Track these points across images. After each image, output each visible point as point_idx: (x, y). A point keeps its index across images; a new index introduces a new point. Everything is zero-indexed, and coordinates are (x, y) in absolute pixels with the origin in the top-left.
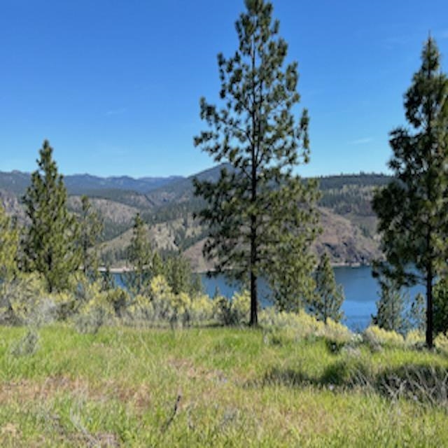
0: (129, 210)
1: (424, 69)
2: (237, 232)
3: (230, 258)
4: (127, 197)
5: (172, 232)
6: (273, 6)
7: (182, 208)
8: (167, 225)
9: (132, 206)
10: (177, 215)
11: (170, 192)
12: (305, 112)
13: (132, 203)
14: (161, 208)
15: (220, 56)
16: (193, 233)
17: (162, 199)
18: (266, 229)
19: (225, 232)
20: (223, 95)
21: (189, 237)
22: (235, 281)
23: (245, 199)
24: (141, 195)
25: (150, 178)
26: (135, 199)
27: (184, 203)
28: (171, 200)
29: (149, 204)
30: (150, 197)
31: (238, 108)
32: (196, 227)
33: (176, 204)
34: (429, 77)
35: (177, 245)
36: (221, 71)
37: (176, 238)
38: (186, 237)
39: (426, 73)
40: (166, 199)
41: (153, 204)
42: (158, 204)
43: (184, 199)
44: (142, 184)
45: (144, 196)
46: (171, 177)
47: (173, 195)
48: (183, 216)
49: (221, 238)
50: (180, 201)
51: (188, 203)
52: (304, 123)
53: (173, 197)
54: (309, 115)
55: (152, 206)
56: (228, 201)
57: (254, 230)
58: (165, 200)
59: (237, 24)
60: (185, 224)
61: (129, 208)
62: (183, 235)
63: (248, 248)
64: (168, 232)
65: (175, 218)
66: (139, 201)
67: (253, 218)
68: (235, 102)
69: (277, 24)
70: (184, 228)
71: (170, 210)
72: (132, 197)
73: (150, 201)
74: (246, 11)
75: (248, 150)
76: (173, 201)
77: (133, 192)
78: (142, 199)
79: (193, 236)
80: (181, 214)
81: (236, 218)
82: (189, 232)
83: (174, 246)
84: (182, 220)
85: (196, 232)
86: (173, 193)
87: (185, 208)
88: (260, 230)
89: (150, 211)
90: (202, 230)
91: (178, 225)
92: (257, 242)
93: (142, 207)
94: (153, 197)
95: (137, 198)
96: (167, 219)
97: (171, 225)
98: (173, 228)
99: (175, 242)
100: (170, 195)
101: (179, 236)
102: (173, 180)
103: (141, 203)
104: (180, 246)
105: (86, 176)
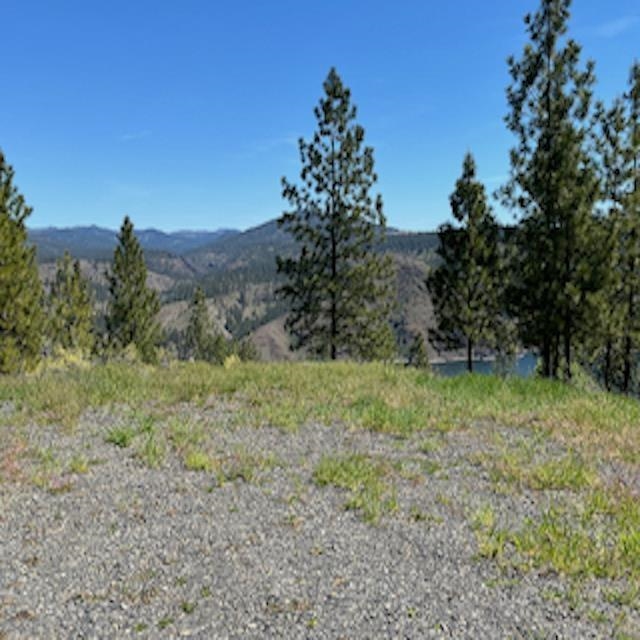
0: (158, 280)
1: (465, 176)
2: (317, 308)
3: (311, 332)
4: (155, 260)
5: (223, 311)
6: (351, 92)
7: (237, 276)
8: (215, 301)
9: (163, 273)
10: (230, 287)
11: (219, 253)
12: (379, 197)
13: (162, 269)
14: (206, 276)
15: (301, 141)
16: (254, 314)
17: (207, 264)
18: (344, 304)
19: (306, 308)
20: (304, 176)
21: (247, 319)
22: (315, 355)
23: (326, 277)
24: (175, 257)
25: (189, 233)
26: (167, 263)
27: (240, 269)
28: (220, 265)
29: (188, 271)
30: (189, 260)
31: (318, 190)
32: (259, 305)
33: (227, 271)
34: (469, 183)
35: (230, 332)
36: (302, 154)
37: (229, 321)
38: (243, 319)
39: (466, 180)
40: (213, 263)
41: (194, 270)
42: (202, 270)
43: (240, 263)
44: (176, 242)
45: (179, 259)
46: (220, 231)
47: (223, 258)
48: (238, 289)
49: (303, 313)
50: (233, 267)
51: (246, 269)
52: (379, 206)
53: (224, 260)
54: (383, 199)
55: (192, 275)
56: (310, 279)
57: (334, 306)
58: (211, 265)
59: (316, 111)
60: (242, 300)
61: (159, 276)
62: (238, 316)
63: (328, 322)
64: (216, 313)
65: (226, 292)
66: (173, 266)
67: (333, 294)
68: (315, 184)
69: (354, 109)
70: (240, 306)
71: (220, 280)
72: (163, 260)
73: (189, 266)
74: (326, 98)
75: (327, 228)
76: (224, 265)
77: (163, 252)
78: (178, 264)
79: (254, 319)
80: (236, 286)
81: (317, 294)
82: (247, 313)
83: (226, 333)
84: (238, 295)
85: (258, 313)
86: (224, 254)
87: (241, 276)
88: (339, 305)
89: (189, 282)
90: (267, 309)
91: (231, 301)
92: (336, 316)
93: (177, 276)
94: (194, 260)
95: (170, 263)
96: (215, 293)
97: (221, 301)
98: (223, 305)
99: (227, 328)
100: (218, 257)
101: (233, 318)
102: (223, 236)
103: (175, 269)
104: (235, 332)
105: (93, 228)
